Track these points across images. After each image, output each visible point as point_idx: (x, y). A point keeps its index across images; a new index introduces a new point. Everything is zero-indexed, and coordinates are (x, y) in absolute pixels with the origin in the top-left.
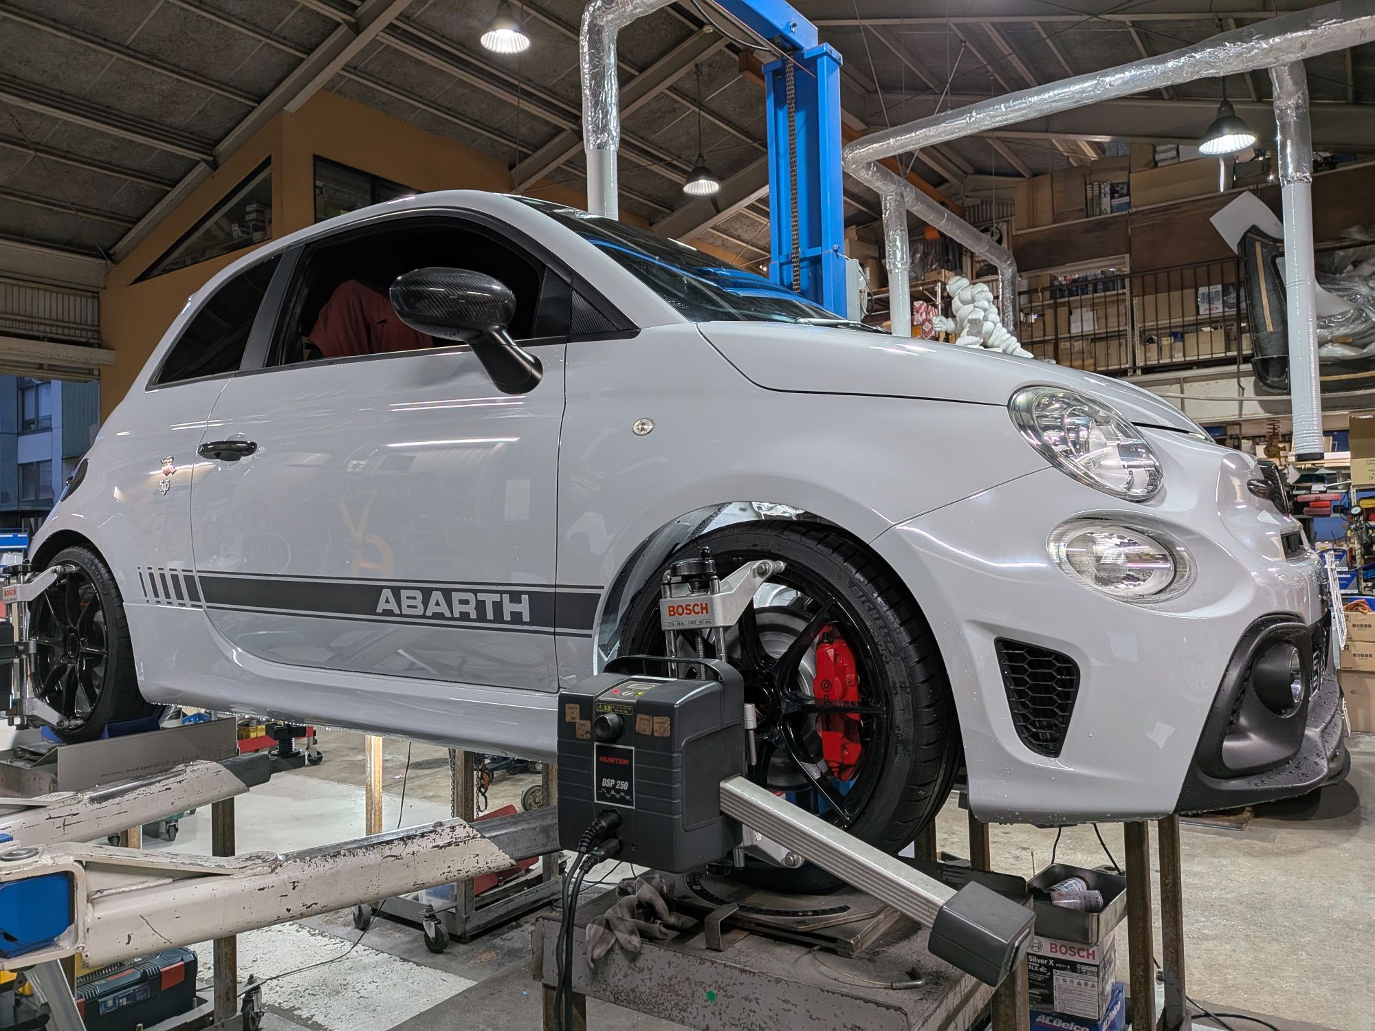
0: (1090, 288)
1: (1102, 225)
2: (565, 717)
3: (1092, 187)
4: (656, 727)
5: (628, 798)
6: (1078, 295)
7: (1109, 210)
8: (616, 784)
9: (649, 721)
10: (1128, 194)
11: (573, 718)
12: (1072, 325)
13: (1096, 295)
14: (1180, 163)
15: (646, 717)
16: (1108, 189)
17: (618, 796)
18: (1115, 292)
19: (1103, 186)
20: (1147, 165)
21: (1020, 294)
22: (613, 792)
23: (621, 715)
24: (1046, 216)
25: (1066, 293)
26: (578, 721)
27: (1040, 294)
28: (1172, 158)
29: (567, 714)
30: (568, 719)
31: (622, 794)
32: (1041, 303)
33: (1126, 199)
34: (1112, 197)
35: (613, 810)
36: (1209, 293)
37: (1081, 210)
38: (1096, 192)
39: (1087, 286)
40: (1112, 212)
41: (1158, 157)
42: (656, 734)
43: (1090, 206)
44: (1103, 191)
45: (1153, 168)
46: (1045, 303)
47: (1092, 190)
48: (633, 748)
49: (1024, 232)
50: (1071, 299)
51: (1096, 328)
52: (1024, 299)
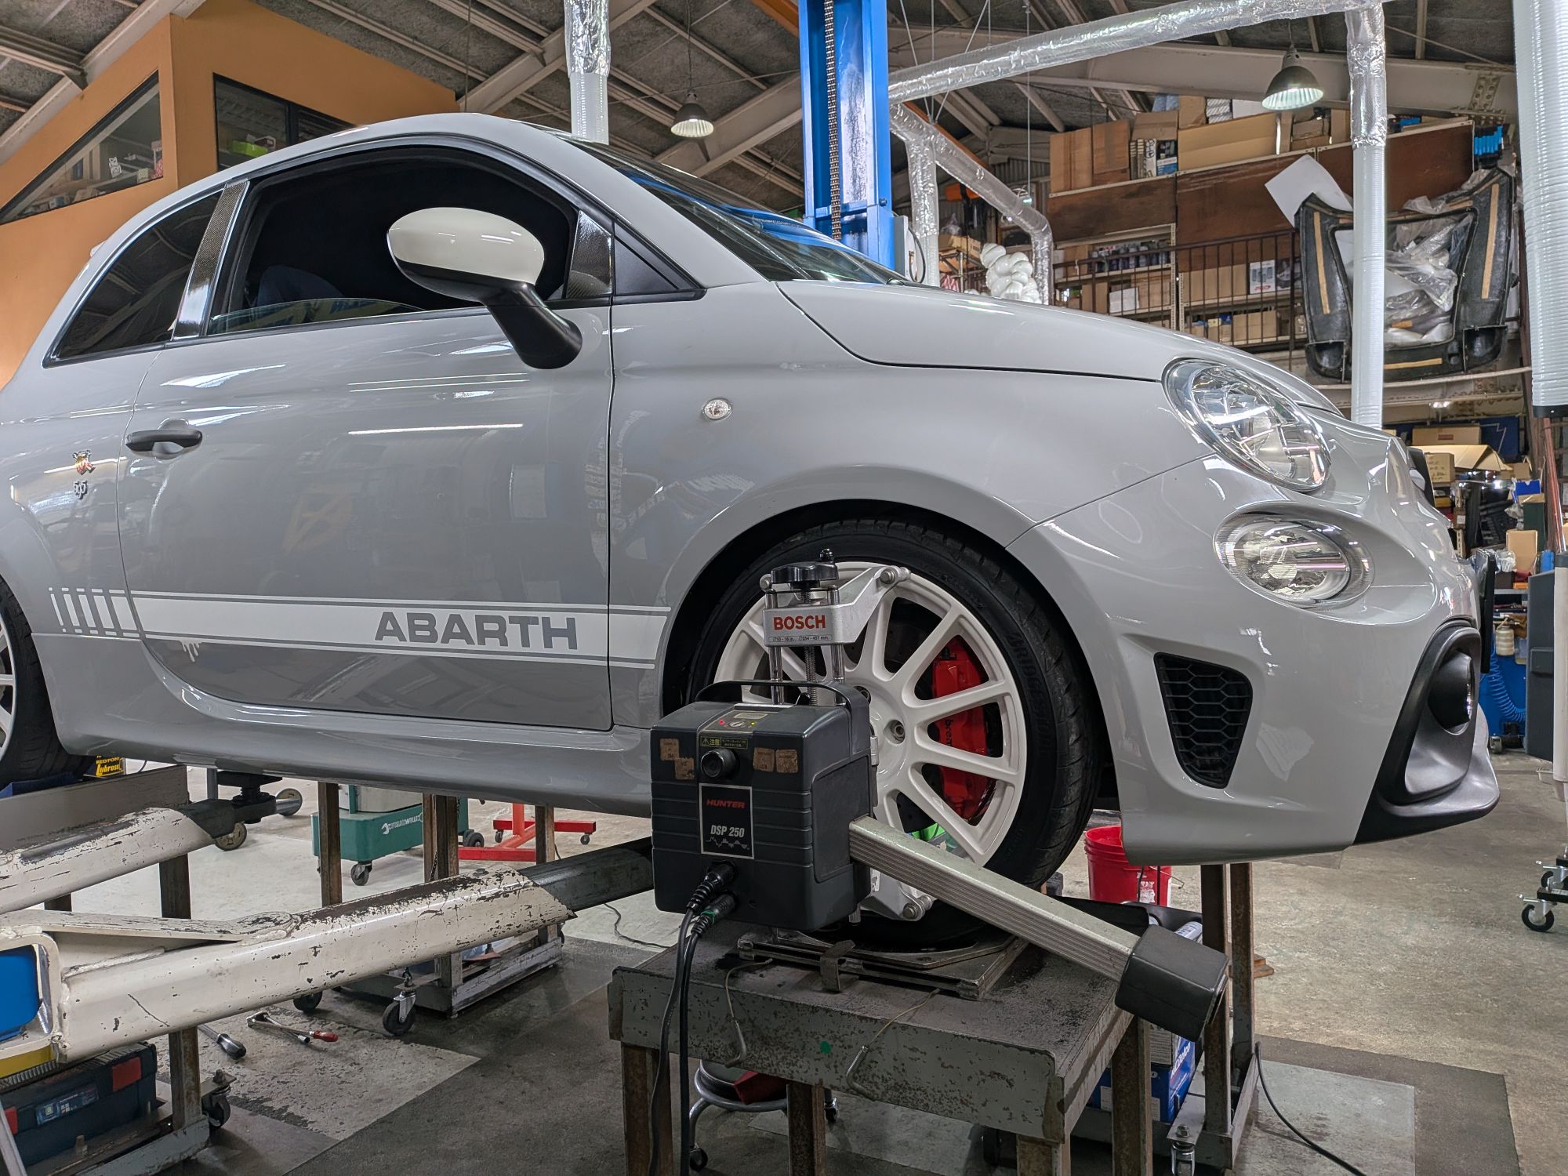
0: (1132, 262)
1: (1148, 189)
2: (660, 755)
3: (1137, 145)
4: (780, 762)
5: (744, 846)
6: (1118, 269)
7: (1154, 173)
8: (728, 831)
9: (769, 754)
10: (1176, 154)
11: (670, 756)
12: (1111, 303)
13: (1138, 270)
14: (1233, 120)
15: (766, 750)
16: (1154, 148)
17: (731, 845)
18: (1159, 267)
19: (1148, 144)
20: (1196, 122)
21: (1056, 266)
22: (725, 841)
23: (733, 750)
24: (1084, 178)
25: (1106, 267)
26: (677, 758)
27: (1077, 267)
28: (1225, 114)
29: (662, 750)
30: (664, 756)
31: (737, 842)
32: (1077, 278)
33: (1173, 160)
34: (1158, 157)
35: (728, 862)
36: (1261, 269)
37: (1124, 171)
38: (1141, 151)
39: (1128, 259)
40: (1157, 175)
41: (1209, 113)
42: (779, 771)
43: (1134, 166)
44: (1148, 150)
45: (1202, 125)
46: (1082, 278)
47: (1136, 148)
48: (750, 788)
49: (1060, 194)
50: (1112, 273)
51: (1138, 307)
52: (1060, 272)
